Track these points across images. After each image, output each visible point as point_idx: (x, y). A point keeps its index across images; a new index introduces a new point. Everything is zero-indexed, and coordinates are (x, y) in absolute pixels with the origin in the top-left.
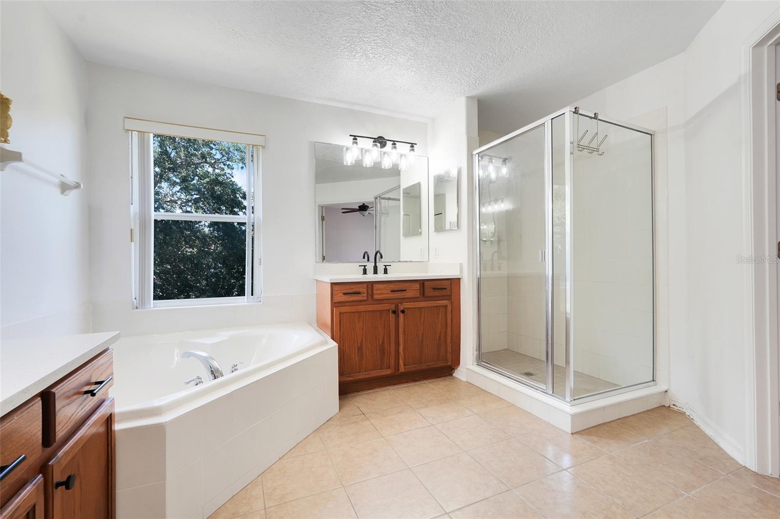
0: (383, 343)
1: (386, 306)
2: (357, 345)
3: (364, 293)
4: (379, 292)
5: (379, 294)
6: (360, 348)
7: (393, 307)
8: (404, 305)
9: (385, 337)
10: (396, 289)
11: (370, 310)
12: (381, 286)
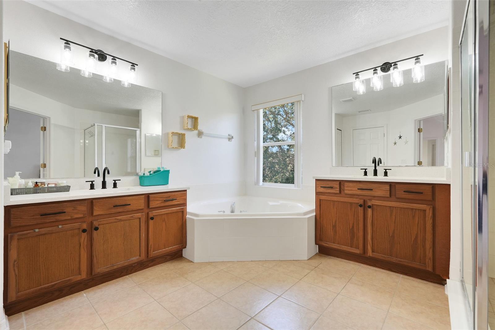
0: (353, 227)
1: (355, 200)
2: (332, 224)
3: (337, 188)
4: (350, 189)
5: (349, 190)
6: (334, 227)
7: (361, 202)
8: (372, 202)
9: (355, 223)
10: (364, 188)
11: (342, 201)
12: (351, 184)
